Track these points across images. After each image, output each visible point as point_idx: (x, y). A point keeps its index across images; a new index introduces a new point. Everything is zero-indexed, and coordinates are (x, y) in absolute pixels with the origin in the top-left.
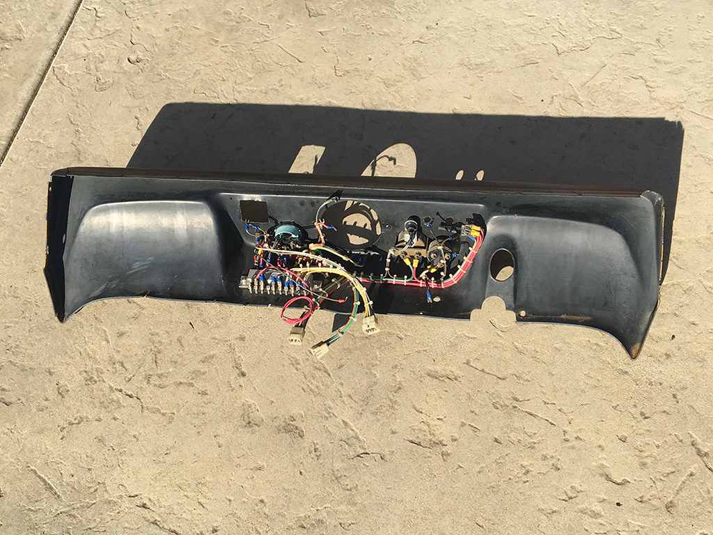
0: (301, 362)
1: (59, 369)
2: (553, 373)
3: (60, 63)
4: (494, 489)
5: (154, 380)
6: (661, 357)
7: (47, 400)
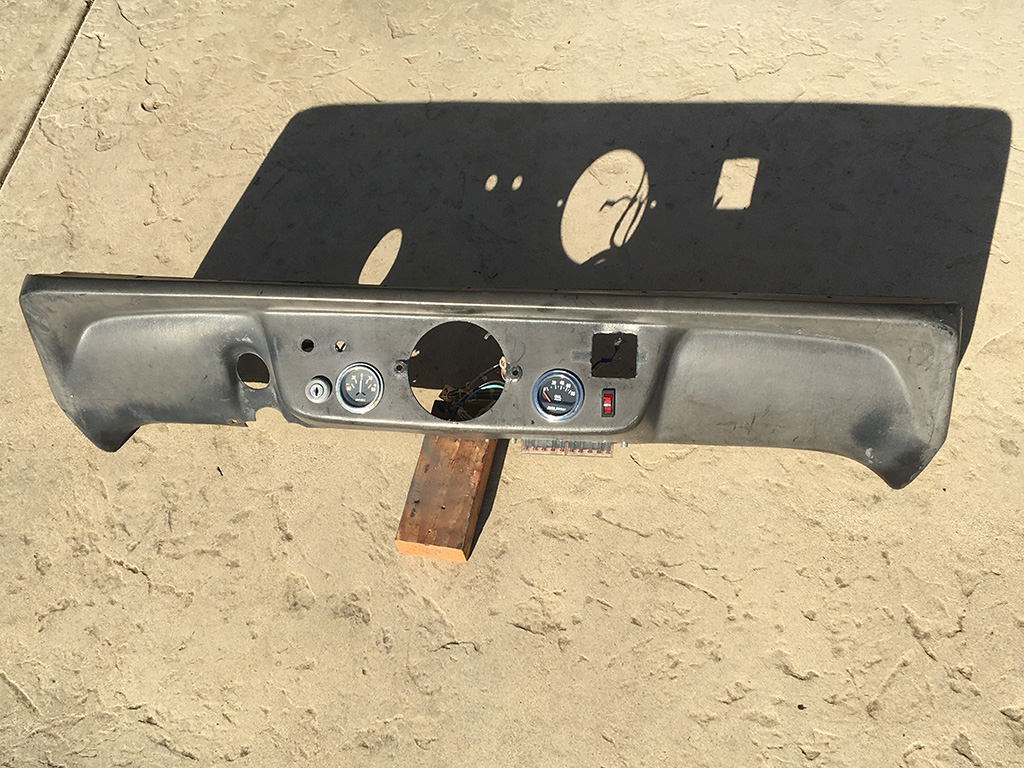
0: (369, 519)
1: (39, 536)
2: (716, 526)
3: (48, 113)
4: (630, 689)
5: (167, 548)
6: (867, 500)
7: (21, 578)
